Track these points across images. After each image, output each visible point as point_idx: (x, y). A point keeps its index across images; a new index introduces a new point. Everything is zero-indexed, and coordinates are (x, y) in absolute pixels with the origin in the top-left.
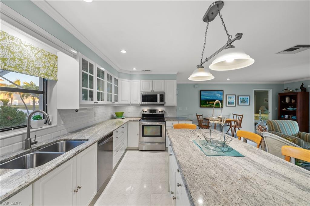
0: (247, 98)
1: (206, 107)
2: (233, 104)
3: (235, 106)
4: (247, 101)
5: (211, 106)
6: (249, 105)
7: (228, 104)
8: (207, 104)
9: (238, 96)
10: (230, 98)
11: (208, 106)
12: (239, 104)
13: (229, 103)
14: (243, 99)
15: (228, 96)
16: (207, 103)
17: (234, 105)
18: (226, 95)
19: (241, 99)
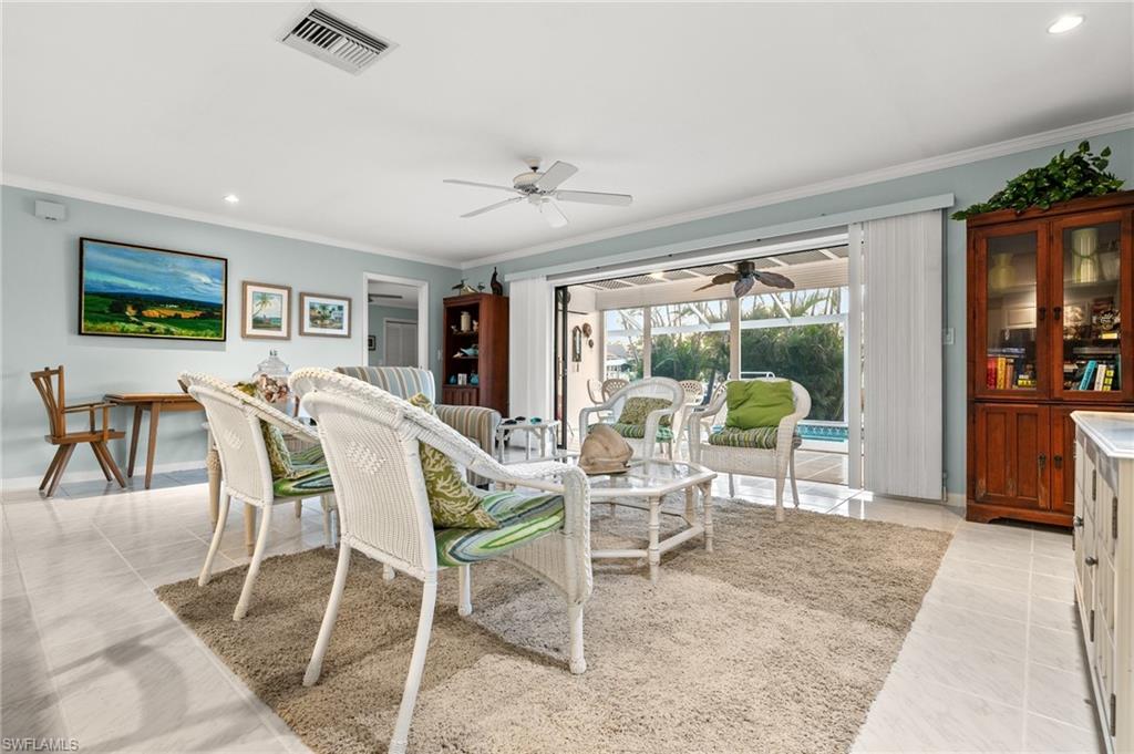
0: (340, 308)
1: (124, 334)
2: (279, 328)
3: (288, 338)
4: (340, 319)
5: (152, 330)
6: (349, 336)
7: (254, 327)
8: (127, 320)
9: (302, 296)
10: (264, 299)
11: (132, 327)
12: (308, 328)
13: (258, 323)
14: (324, 307)
15: (250, 289)
16: (130, 312)
17: (283, 333)
18: (245, 284)
19: (312, 308)
